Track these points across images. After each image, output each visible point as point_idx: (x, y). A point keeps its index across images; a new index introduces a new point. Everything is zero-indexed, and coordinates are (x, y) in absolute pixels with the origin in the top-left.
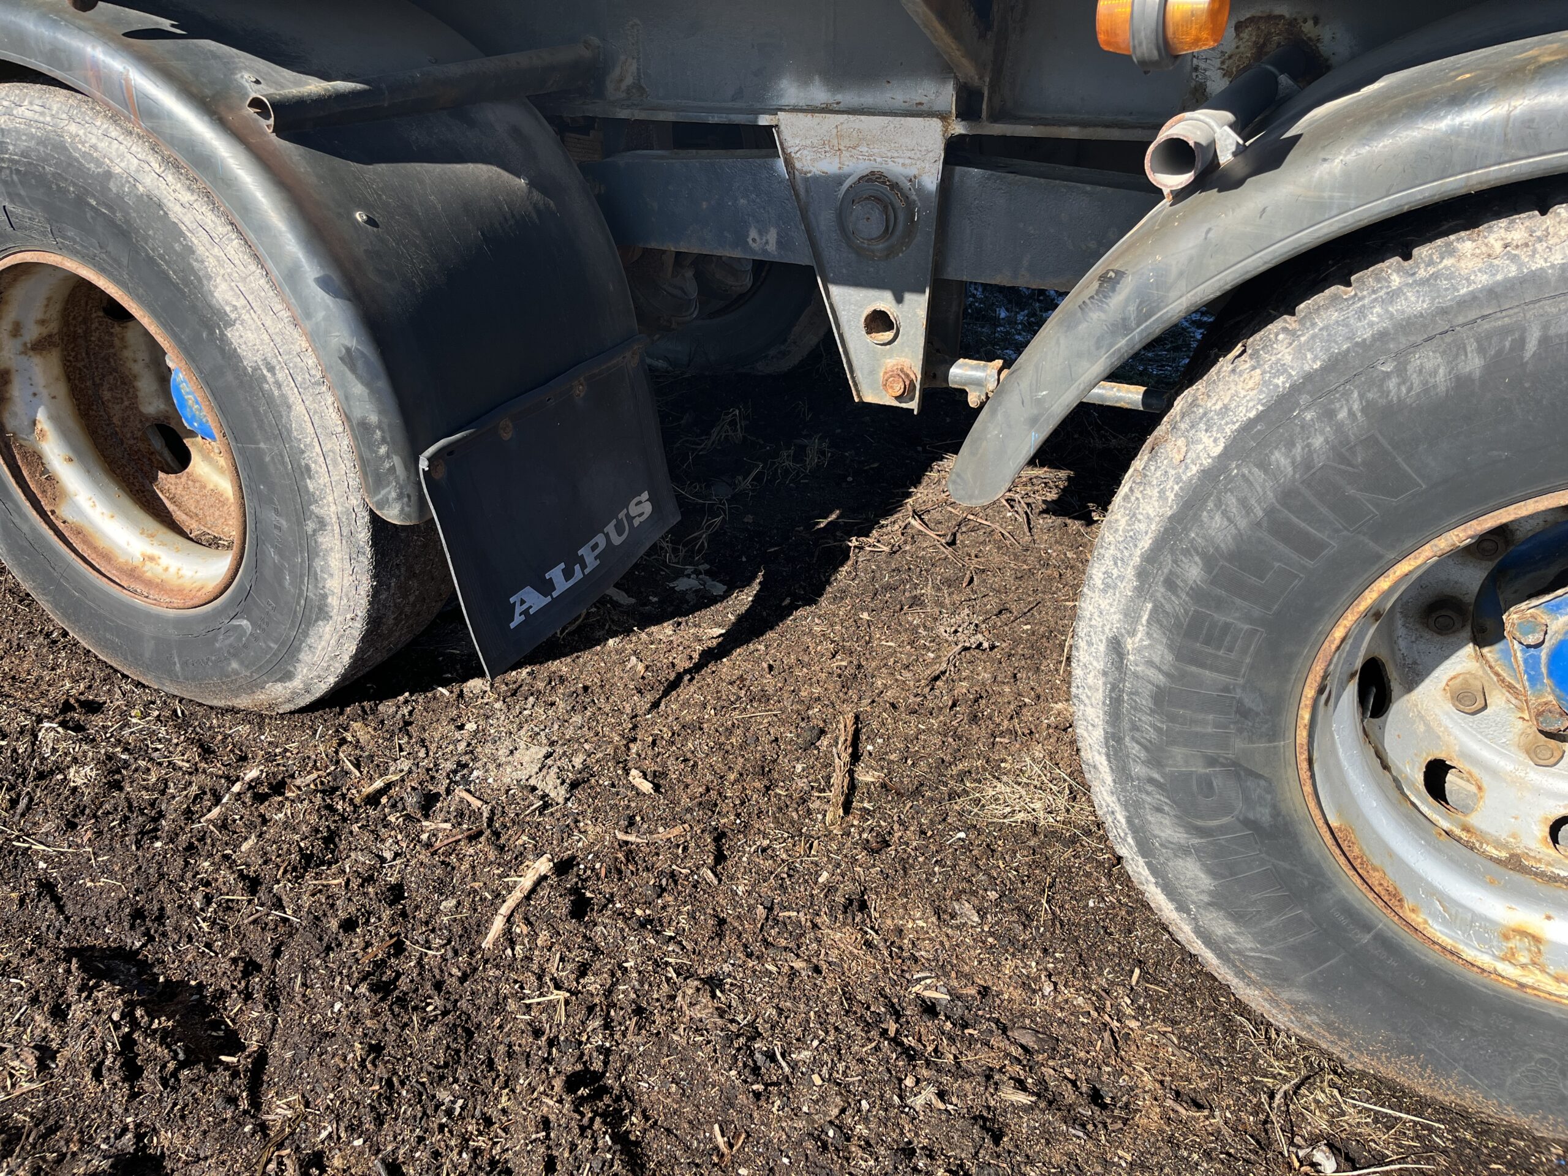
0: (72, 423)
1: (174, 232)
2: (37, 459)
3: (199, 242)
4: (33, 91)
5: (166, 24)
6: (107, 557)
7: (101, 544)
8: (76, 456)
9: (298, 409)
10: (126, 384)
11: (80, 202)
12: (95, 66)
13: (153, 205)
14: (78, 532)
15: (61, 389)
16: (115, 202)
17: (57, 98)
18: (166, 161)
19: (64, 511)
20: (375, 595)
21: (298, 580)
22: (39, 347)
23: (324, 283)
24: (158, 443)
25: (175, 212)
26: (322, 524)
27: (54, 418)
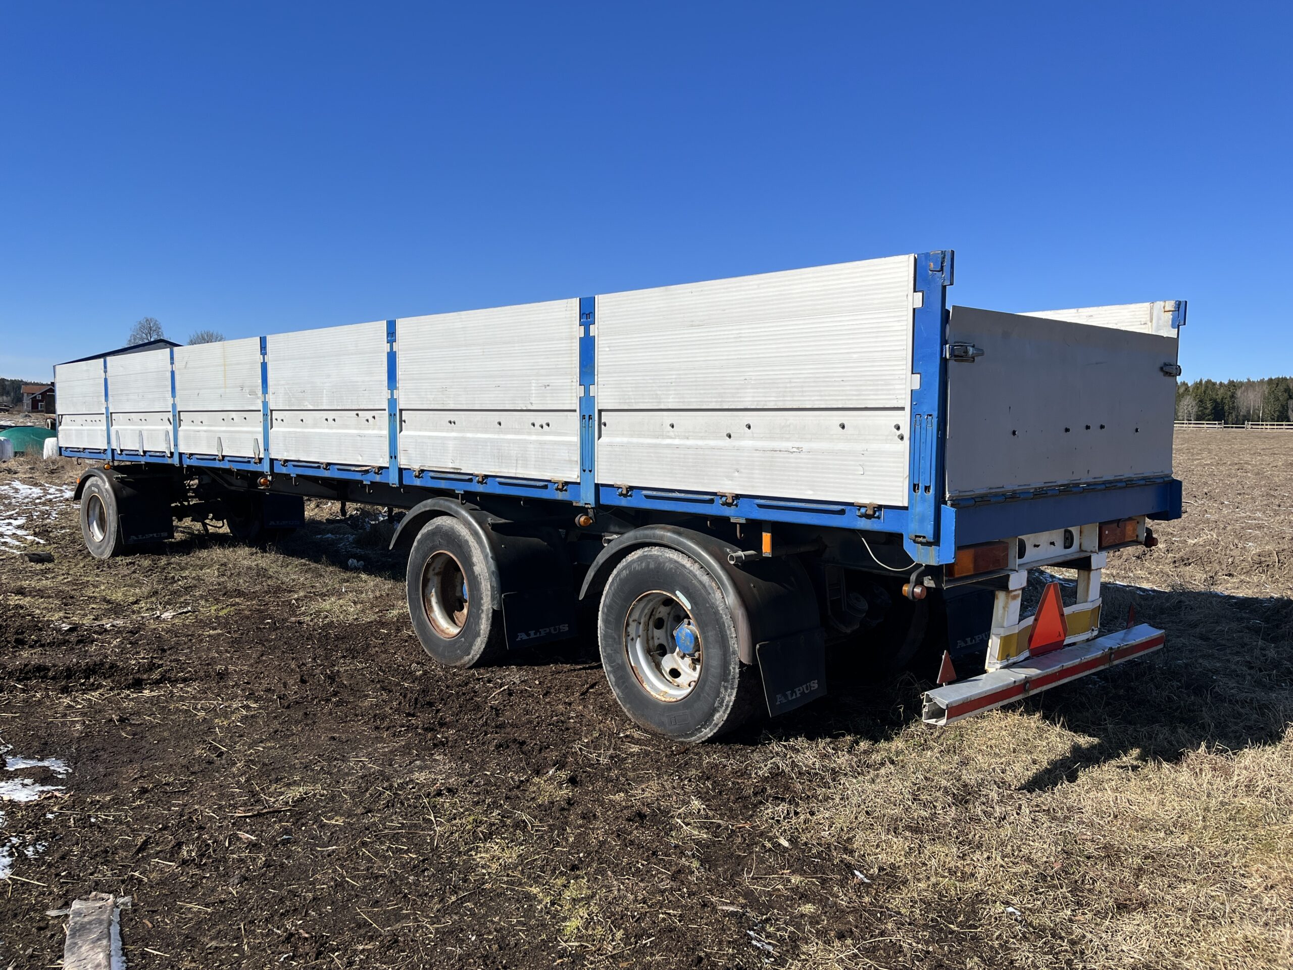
0: (439, 594)
1: (469, 547)
2: (430, 602)
3: (473, 549)
4: (451, 518)
5: (478, 507)
6: (438, 627)
7: (438, 624)
8: (438, 602)
9: (483, 584)
10: (454, 587)
11: (454, 540)
12: (462, 515)
13: (467, 541)
14: (434, 620)
15: (439, 585)
16: (460, 541)
17: (455, 520)
18: (471, 534)
19: (432, 615)
20: (491, 631)
21: (475, 625)
22: (437, 574)
23: (492, 558)
24: (457, 604)
25: (470, 543)
26: (483, 611)
27: (436, 592)
